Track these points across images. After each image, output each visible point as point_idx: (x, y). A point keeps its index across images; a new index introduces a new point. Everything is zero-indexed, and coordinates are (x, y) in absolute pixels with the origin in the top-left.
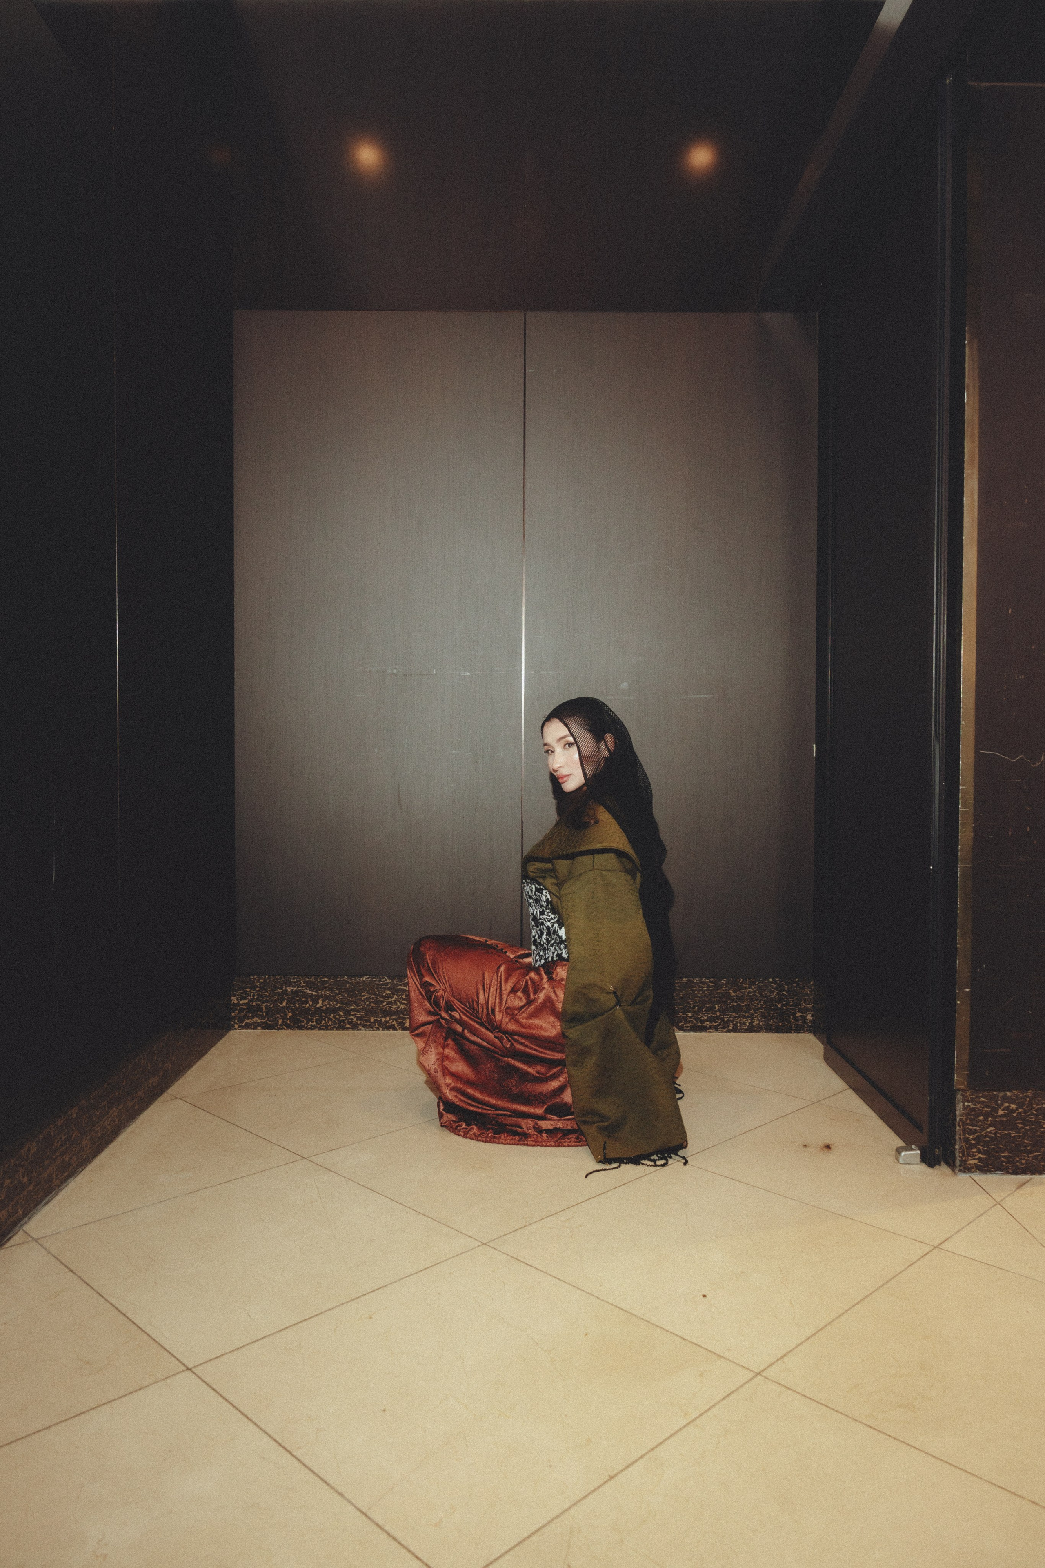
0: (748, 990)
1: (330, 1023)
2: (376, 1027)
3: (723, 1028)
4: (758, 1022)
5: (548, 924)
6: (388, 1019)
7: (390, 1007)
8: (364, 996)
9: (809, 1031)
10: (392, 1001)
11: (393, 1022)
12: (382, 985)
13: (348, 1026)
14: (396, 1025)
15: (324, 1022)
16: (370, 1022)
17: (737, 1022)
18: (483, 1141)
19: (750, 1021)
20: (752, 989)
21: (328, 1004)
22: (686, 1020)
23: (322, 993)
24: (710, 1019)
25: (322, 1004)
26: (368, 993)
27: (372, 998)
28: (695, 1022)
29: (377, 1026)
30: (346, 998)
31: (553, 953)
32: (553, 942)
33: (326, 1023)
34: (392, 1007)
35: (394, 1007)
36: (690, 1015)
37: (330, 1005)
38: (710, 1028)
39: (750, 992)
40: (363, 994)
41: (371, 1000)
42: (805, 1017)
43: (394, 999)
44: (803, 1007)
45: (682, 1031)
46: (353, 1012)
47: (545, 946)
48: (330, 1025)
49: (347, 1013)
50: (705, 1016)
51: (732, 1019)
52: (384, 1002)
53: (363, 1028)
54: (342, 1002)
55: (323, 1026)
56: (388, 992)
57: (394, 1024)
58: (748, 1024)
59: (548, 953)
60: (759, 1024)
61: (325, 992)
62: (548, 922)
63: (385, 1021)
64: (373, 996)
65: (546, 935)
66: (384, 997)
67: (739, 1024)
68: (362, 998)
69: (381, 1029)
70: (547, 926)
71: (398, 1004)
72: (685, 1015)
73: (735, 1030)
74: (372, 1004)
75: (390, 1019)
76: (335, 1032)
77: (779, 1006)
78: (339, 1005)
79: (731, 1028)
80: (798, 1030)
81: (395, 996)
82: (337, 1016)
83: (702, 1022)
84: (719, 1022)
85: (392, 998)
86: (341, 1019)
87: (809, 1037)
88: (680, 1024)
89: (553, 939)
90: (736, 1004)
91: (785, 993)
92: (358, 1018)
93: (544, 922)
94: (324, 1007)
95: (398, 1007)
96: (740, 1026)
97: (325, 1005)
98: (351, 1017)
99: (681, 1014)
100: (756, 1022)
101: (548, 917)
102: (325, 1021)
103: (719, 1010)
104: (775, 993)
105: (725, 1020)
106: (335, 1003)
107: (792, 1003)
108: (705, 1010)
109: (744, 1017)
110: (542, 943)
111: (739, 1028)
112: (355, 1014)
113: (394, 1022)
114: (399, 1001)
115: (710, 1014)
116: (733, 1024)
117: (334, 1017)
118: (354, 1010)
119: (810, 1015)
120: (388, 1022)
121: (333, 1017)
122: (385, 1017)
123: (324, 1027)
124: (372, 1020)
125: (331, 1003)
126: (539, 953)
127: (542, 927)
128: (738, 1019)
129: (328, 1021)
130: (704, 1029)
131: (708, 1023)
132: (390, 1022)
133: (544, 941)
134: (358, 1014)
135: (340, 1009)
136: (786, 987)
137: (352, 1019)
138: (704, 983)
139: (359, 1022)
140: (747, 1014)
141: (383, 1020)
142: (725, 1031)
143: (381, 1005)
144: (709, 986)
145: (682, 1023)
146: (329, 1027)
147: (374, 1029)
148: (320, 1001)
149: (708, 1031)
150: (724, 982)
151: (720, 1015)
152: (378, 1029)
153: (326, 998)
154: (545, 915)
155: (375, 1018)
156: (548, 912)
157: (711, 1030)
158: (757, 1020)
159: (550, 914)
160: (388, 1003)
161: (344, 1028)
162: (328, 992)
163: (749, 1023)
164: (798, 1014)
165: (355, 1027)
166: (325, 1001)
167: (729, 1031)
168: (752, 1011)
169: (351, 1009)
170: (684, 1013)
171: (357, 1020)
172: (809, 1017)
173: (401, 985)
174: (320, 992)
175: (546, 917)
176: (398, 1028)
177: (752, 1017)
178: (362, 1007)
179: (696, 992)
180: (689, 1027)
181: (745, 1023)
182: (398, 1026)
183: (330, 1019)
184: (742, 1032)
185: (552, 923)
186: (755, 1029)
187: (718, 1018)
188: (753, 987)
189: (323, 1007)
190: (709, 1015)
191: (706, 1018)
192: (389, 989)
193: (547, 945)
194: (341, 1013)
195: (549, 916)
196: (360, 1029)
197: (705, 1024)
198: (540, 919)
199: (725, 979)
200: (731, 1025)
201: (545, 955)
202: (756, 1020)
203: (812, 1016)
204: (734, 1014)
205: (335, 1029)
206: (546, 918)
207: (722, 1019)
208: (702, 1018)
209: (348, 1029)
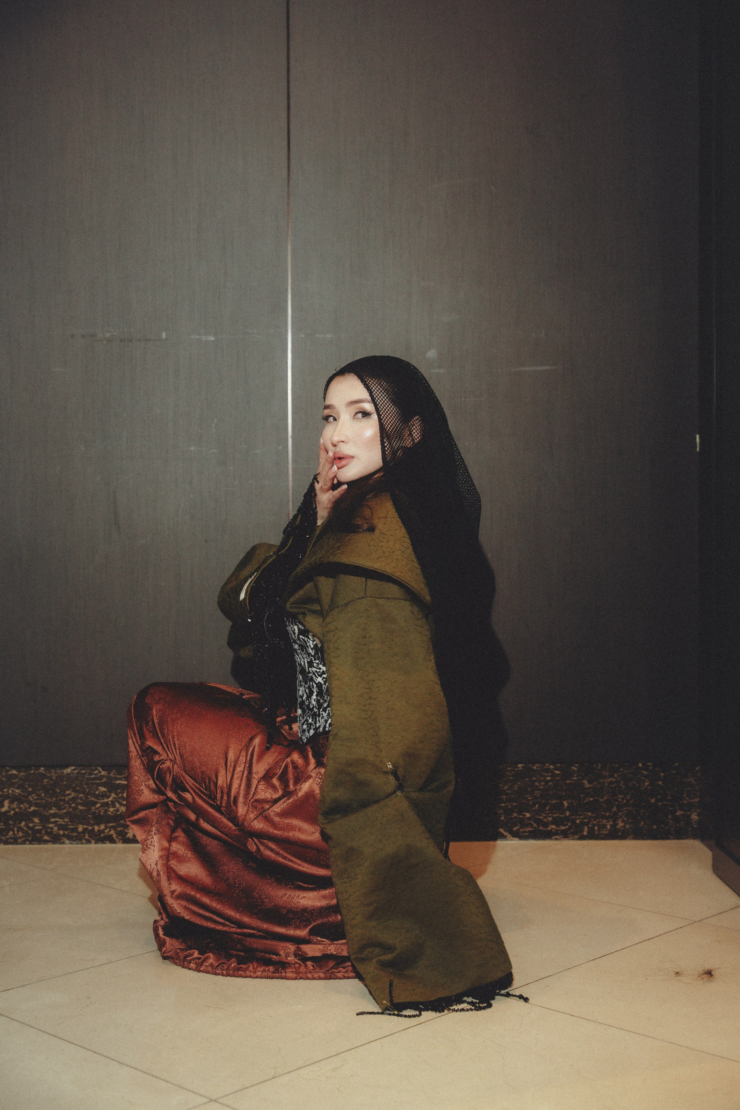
0: (608, 780)
1: (21, 834)
2: (86, 840)
3: (574, 833)
4: (622, 824)
5: (320, 680)
6: (102, 827)
7: (106, 811)
8: (69, 794)
9: (695, 837)
10: (108, 802)
11: (110, 831)
12: (94, 779)
13: (46, 838)
14: (114, 836)
15: (11, 833)
16: (77, 832)
17: (594, 825)
18: (223, 975)
19: (611, 823)
20: (614, 777)
21: (17, 808)
22: (522, 823)
23: (8, 791)
24: (556, 822)
25: (9, 807)
26: (75, 791)
27: (81, 798)
28: (535, 825)
29: (87, 837)
30: (42, 799)
31: (326, 721)
32: (325, 705)
33: (14, 834)
34: (109, 811)
35: (111, 809)
36: (528, 815)
37: (20, 808)
38: (556, 833)
39: (612, 783)
40: (68, 792)
41: (79, 801)
42: (689, 817)
43: (111, 799)
44: (685, 802)
45: (517, 839)
46: (53, 818)
47: (315, 710)
48: (20, 838)
49: (45, 820)
50: (550, 817)
51: (586, 820)
52: (96, 803)
53: (67, 841)
54: (36, 805)
55: (11, 838)
56: (102, 789)
57: (112, 835)
58: (609, 827)
59: (319, 721)
60: (624, 826)
61: (12, 791)
62: (319, 677)
63: (99, 831)
64: (82, 795)
65: (317, 696)
66: (97, 796)
67: (596, 828)
68: (67, 799)
69: (93, 841)
70: (317, 682)
71: (118, 805)
72: (521, 816)
73: (592, 836)
74: (80, 807)
75: (106, 828)
76: (28, 846)
77: (653, 801)
78: (32, 808)
79: (585, 833)
80: (680, 834)
81: (113, 795)
82: (31, 825)
83: (546, 825)
84: (569, 824)
85: (108, 797)
86: (37, 828)
87: (696, 844)
88: (515, 829)
89: (326, 701)
90: (592, 799)
91: (660, 783)
92: (61, 827)
93: (314, 677)
94: (12, 812)
95: (118, 810)
96: (599, 829)
97: (14, 809)
98: (51, 825)
99: (515, 815)
100: (621, 824)
101: (318, 670)
102: (13, 831)
103: (568, 808)
104: (646, 784)
105: (578, 821)
106: (27, 806)
107: (670, 798)
108: (549, 809)
109: (604, 817)
110: (311, 707)
111: (597, 832)
112: (56, 821)
113: (112, 832)
114: (118, 802)
115: (556, 813)
116: (589, 828)
117: (27, 825)
118: (54, 815)
119: (696, 813)
120: (102, 832)
121: (25, 825)
122: (98, 824)
123: (12, 841)
124: (80, 829)
125: (22, 806)
126: (307, 720)
127: (311, 683)
128: (595, 820)
129: (18, 831)
130: (547, 835)
131: (554, 827)
132: (106, 831)
133: (314, 703)
134: (60, 821)
135: (34, 814)
136: (662, 774)
137: (51, 828)
138: (548, 770)
139: (61, 832)
140: (608, 814)
141: (96, 828)
142: (576, 837)
143: (93, 808)
144: (554, 775)
145: (517, 828)
146: (19, 841)
147: (84, 841)
148: (6, 803)
149: (554, 837)
150: (576, 769)
151: (570, 815)
152: (89, 842)
153: (13, 799)
154: (314, 667)
155: (85, 827)
156: (317, 664)
157: (557, 837)
158: (622, 822)
159: (321, 666)
160: (103, 805)
161: (40, 841)
162: (17, 791)
163: (611, 826)
164: (679, 813)
165: (56, 839)
166: (13, 803)
167: (582, 838)
168: (615, 809)
169: (51, 814)
170: (520, 812)
171: (59, 829)
172: (694, 817)
173: (120, 779)
174: (6, 790)
175: (315, 669)
176: (117, 840)
177: (615, 817)
178: (65, 811)
179: (536, 784)
180: (526, 832)
181: (605, 826)
182: (117, 837)
183: (20, 829)
184: (602, 839)
185: (324, 678)
186: (620, 834)
187: (567, 819)
188: (616, 776)
189: (9, 812)
190: (555, 815)
191: (550, 819)
192: (103, 785)
193: (319, 709)
194: (36, 820)
195: (320, 669)
196: (63, 843)
197: (549, 828)
198: (309, 672)
199: (577, 765)
200: (586, 829)
201: (316, 723)
202: (620, 822)
203: (698, 815)
204: (590, 814)
205: (28, 843)
206: (316, 671)
207: (573, 821)
208: (545, 820)
209: (46, 842)
